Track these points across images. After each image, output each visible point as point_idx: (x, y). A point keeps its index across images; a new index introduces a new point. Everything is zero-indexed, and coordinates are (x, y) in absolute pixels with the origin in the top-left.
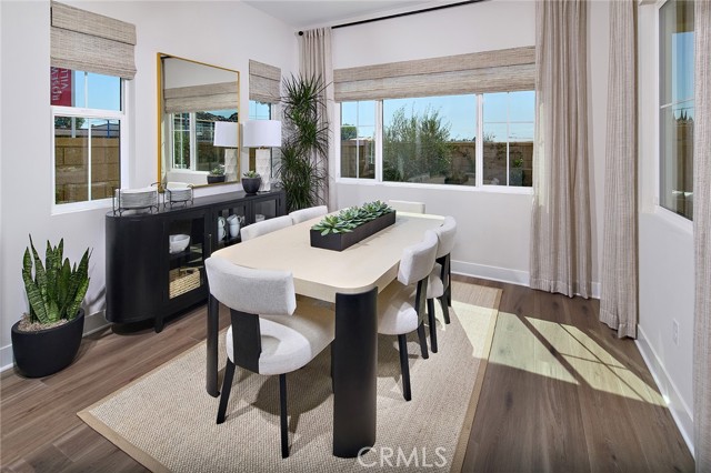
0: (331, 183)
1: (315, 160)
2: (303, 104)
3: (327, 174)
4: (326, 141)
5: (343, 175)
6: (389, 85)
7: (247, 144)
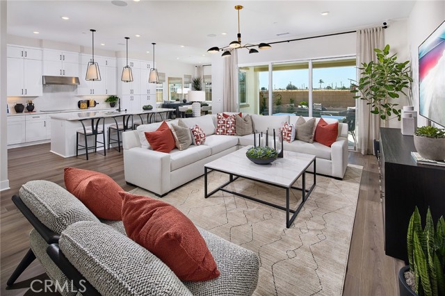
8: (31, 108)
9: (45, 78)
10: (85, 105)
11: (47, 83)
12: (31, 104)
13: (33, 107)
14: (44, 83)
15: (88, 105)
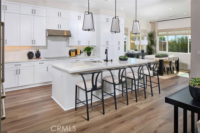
0: (157, 52)
1: (153, 47)
2: (151, 36)
3: (156, 50)
4: (156, 44)
5: (159, 51)
6: (169, 33)
7: (141, 44)
8: (38, 55)
9: (48, 31)
10: (74, 53)
11: (48, 35)
12: (38, 52)
13: (40, 55)
14: (47, 35)
15: (76, 54)
